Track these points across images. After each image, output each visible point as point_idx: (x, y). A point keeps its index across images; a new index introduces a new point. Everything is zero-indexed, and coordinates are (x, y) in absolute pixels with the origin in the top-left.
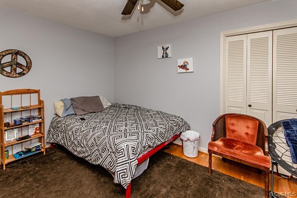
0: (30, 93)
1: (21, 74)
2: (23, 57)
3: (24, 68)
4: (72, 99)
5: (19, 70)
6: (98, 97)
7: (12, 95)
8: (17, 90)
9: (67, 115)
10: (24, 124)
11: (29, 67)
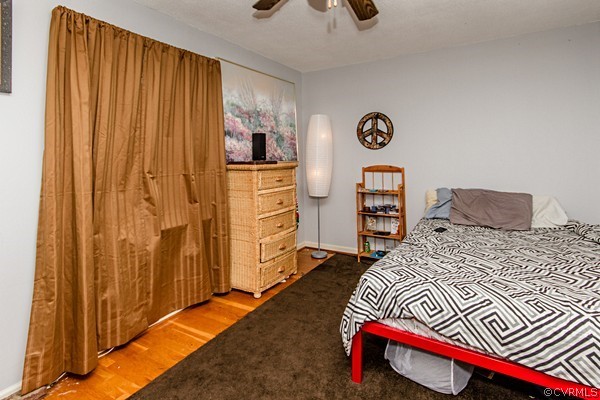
0: (392, 172)
1: (382, 145)
2: (384, 120)
3: (385, 136)
4: (453, 191)
5: (380, 139)
6: (531, 196)
7: (373, 171)
8: (378, 166)
9: (432, 216)
10: (379, 213)
11: (390, 134)
